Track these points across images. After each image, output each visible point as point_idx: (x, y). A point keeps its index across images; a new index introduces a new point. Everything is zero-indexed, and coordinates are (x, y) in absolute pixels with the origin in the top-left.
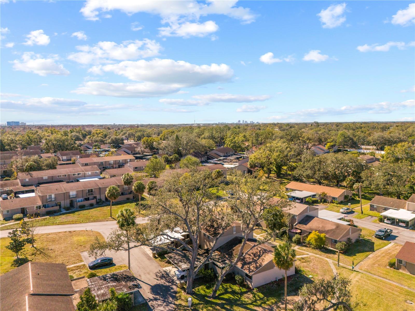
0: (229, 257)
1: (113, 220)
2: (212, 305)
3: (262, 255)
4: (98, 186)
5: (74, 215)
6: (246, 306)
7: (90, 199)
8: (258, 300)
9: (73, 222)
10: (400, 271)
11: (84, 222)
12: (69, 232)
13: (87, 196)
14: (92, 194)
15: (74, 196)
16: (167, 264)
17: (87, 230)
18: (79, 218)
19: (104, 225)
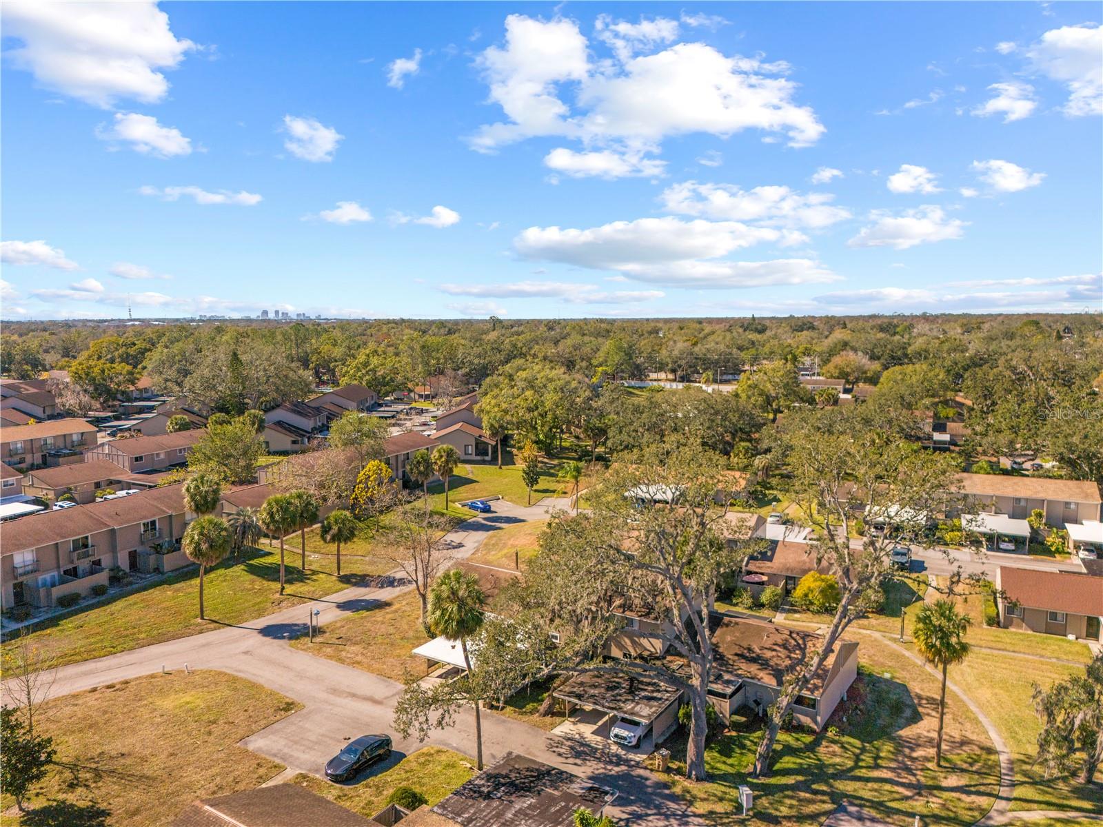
0: (721, 666)
1: (219, 628)
2: (786, 793)
3: (805, 645)
4: (106, 525)
5: (62, 631)
6: (853, 774)
7: (80, 571)
8: (861, 754)
9: (79, 654)
10: (1012, 629)
11: (119, 648)
12: (108, 687)
13: (72, 562)
14: (87, 555)
15: (30, 568)
16: (548, 719)
17: (166, 670)
18: (92, 640)
19: (204, 646)
